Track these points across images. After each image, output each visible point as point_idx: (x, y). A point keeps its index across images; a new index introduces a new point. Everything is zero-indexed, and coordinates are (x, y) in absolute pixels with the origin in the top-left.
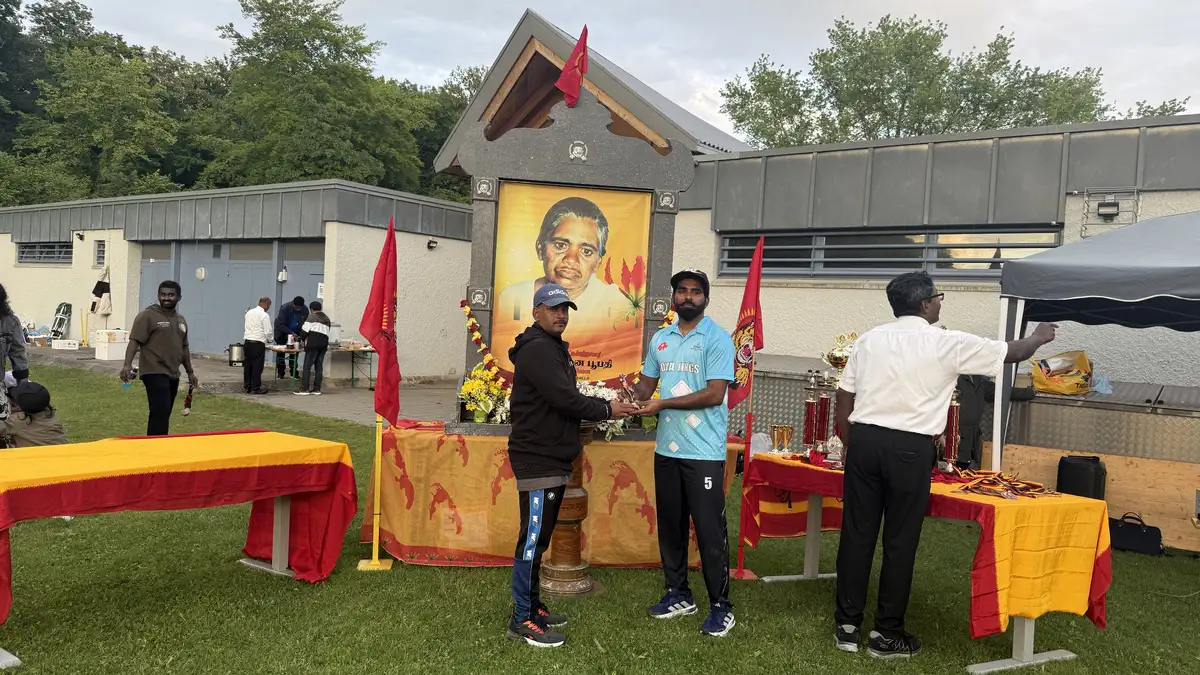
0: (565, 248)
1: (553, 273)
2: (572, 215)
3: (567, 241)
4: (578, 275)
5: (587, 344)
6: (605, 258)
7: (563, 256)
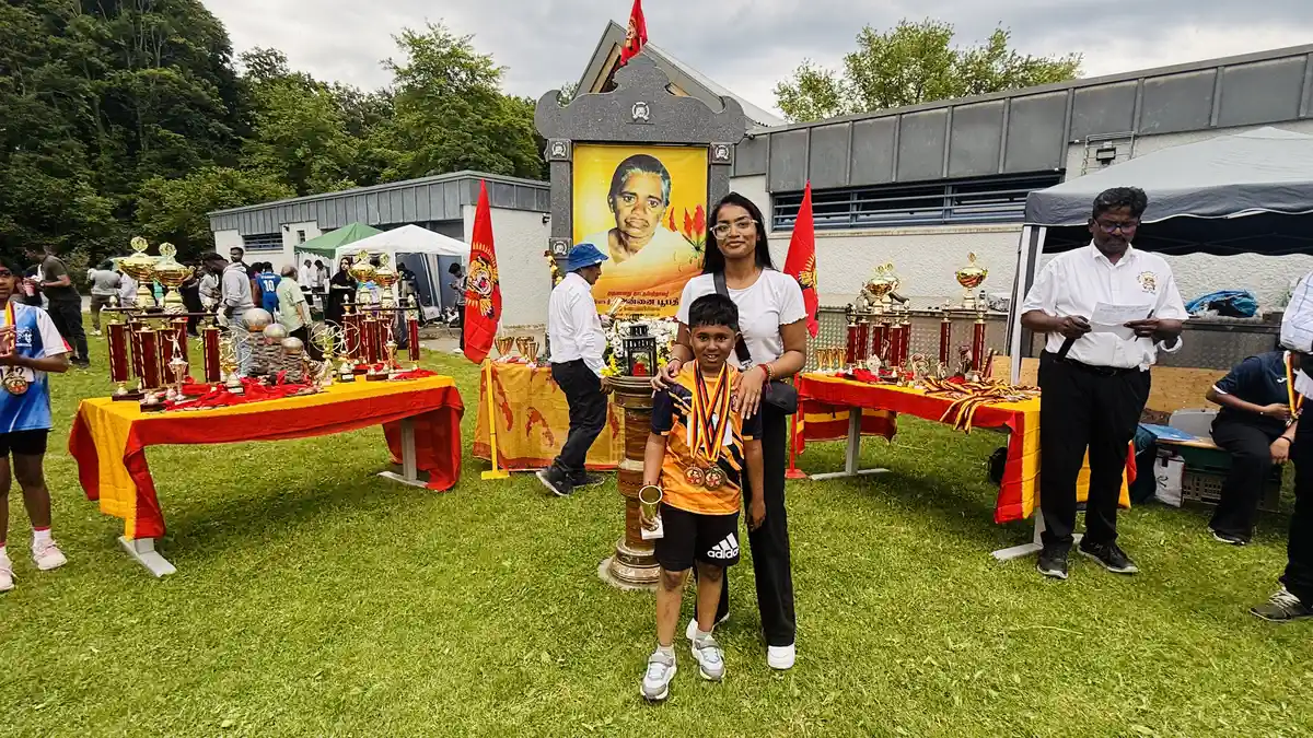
0: (633, 201)
1: (624, 224)
2: (638, 170)
3: (635, 194)
4: (646, 225)
5: (656, 285)
6: (669, 208)
7: (632, 208)
